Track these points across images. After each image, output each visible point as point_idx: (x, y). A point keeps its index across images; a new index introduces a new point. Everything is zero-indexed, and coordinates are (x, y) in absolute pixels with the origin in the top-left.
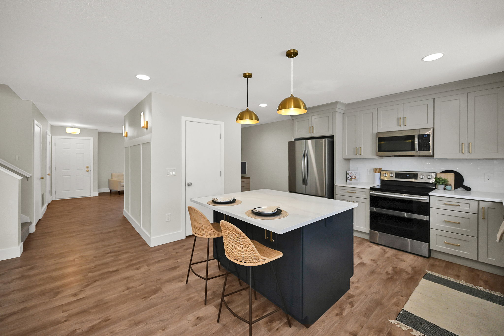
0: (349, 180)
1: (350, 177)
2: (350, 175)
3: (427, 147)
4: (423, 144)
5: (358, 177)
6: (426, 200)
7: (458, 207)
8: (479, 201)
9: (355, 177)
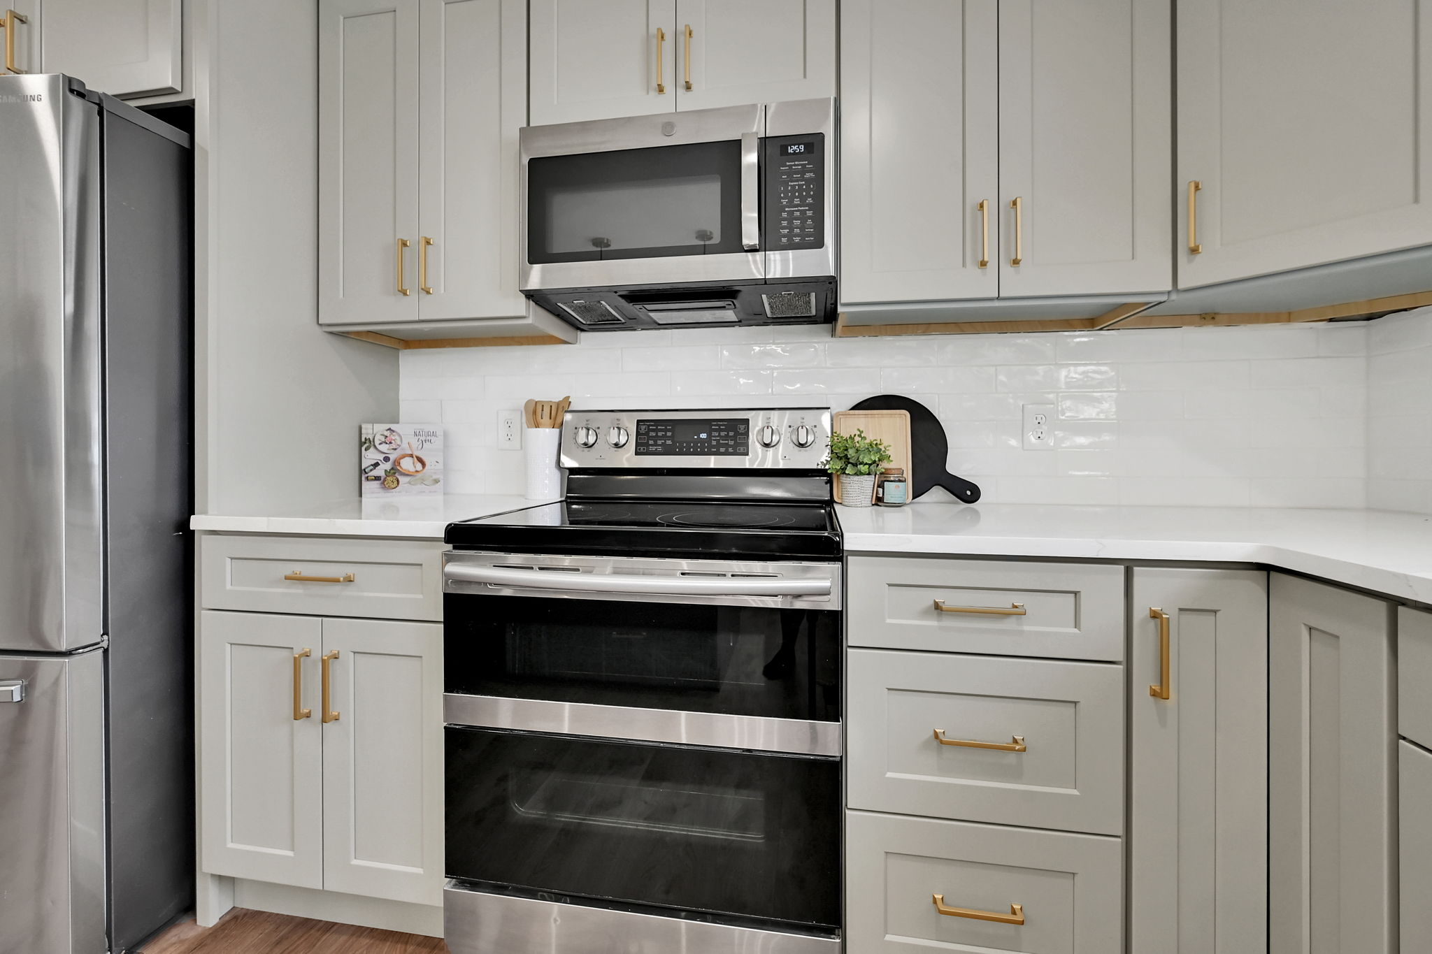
0: (376, 484)
1: (388, 466)
2: (384, 448)
3: (809, 222)
4: (784, 202)
5: (441, 461)
6: (825, 593)
7: (1009, 624)
8: (1129, 566)
9: (420, 460)
